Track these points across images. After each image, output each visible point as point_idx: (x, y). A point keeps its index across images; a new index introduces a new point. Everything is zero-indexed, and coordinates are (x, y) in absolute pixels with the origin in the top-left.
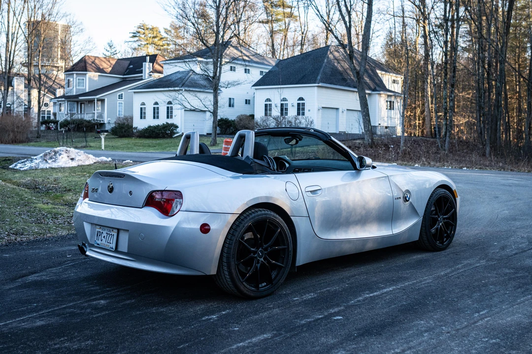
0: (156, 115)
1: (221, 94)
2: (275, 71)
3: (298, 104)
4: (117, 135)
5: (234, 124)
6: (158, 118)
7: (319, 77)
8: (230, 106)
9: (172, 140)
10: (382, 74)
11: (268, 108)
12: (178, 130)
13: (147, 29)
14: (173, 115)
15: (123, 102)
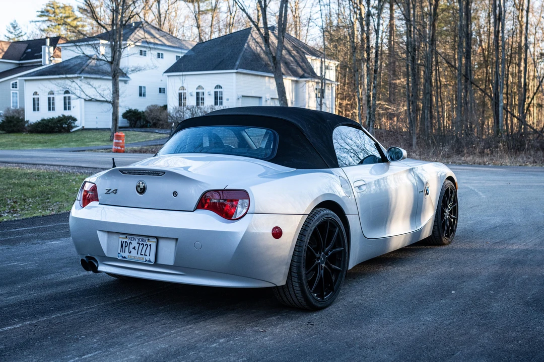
0: (51, 106)
1: (129, 82)
2: (190, 56)
3: (215, 92)
4: (5, 131)
5: (144, 115)
6: (54, 109)
7: (238, 63)
8: (140, 95)
9: (69, 135)
10: (312, 60)
11: (181, 97)
12: (76, 123)
13: (58, 8)
14: (72, 105)
15: (18, 92)
